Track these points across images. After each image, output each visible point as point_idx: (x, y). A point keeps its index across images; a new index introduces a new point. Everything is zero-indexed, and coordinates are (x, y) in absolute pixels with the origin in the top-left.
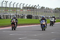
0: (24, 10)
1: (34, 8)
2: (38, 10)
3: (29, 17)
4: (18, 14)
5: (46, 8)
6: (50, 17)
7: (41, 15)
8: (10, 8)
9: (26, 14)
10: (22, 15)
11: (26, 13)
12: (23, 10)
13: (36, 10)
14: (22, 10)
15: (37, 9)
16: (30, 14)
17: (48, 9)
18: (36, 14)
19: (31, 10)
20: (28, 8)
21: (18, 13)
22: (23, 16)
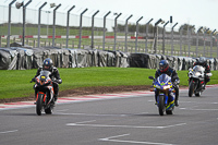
0: (120, 37)
1: (155, 28)
2: (170, 36)
3: (139, 61)
4: (96, 52)
5: (199, 31)
6: (212, 61)
7: (182, 55)
8: (68, 29)
9: (126, 51)
10: (111, 54)
11: (126, 47)
12: (114, 37)
13: (161, 36)
14: (112, 36)
15: (168, 33)
16: (141, 51)
17: (207, 31)
18: (163, 49)
19: (144, 35)
20: (132, 28)
21: (96, 47)
22: (115, 59)
